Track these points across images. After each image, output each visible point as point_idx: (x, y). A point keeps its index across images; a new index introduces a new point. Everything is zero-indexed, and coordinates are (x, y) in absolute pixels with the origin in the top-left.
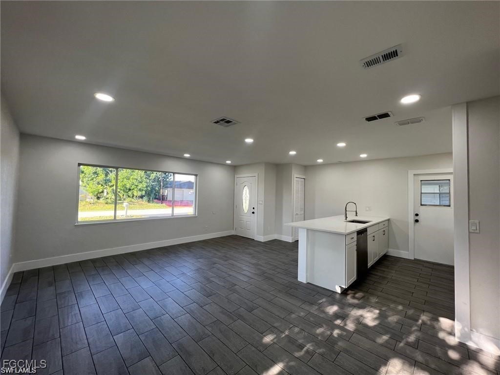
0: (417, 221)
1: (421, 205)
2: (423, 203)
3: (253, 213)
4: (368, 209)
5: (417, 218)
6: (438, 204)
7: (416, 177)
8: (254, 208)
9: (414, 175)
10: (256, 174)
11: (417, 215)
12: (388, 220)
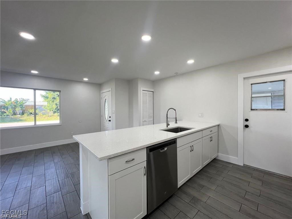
0: (247, 126)
1: (251, 110)
2: (253, 108)
3: (110, 121)
4: (200, 115)
5: (247, 123)
6: (270, 108)
7: (246, 81)
8: (110, 117)
9: (244, 78)
10: (110, 89)
11: (247, 120)
12: (218, 126)
